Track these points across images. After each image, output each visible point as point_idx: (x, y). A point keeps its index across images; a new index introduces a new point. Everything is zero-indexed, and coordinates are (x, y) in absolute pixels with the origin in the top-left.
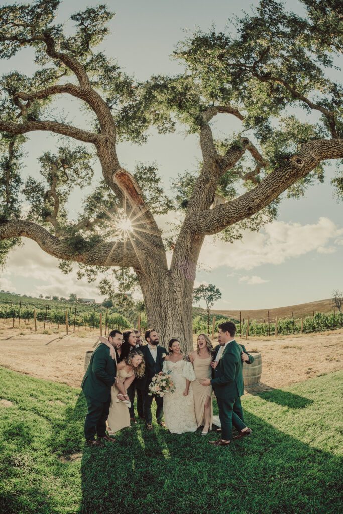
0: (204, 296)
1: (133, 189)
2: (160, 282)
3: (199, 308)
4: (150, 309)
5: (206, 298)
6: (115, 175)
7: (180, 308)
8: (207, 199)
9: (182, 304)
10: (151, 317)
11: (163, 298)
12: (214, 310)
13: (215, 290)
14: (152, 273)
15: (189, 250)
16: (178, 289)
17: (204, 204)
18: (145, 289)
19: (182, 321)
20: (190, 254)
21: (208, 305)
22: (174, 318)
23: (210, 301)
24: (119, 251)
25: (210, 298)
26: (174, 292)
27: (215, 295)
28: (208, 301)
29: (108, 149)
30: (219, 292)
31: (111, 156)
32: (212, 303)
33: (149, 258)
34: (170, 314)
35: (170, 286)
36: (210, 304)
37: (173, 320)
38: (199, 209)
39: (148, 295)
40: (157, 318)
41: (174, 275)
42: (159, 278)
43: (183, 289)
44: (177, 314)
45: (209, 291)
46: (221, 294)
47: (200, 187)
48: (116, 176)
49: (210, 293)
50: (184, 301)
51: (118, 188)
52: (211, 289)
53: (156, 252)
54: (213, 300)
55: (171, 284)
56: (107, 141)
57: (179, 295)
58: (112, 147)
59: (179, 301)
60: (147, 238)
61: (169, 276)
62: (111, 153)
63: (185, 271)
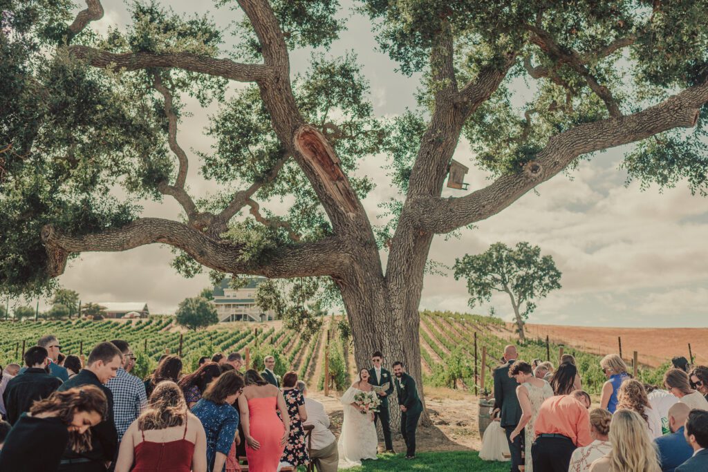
0: (504, 282)
1: (324, 154)
2: (371, 297)
3: (490, 320)
4: (359, 336)
5: (509, 285)
6: (296, 137)
7: (401, 333)
8: (437, 171)
9: (403, 327)
10: (360, 347)
11: (376, 319)
12: (537, 327)
13: (539, 260)
14: (360, 285)
15: (412, 251)
16: (397, 306)
17: (433, 180)
18: (351, 307)
19: (404, 351)
20: (413, 256)
21: (516, 308)
22: (392, 347)
23: (523, 295)
24: (314, 258)
25: (524, 287)
26: (392, 310)
27: (541, 278)
28: (516, 298)
29: (281, 94)
30: (552, 268)
31: (286, 105)
32: (529, 304)
33: (355, 263)
34: (387, 341)
35: (386, 302)
36: (523, 308)
37: (392, 351)
38: (426, 189)
39: (354, 314)
40: (369, 347)
41: (392, 285)
42: (371, 291)
43: (403, 305)
44: (397, 342)
45: (520, 264)
46: (558, 275)
47: (428, 153)
48: (298, 139)
49: (522, 272)
50: (406, 323)
51: (303, 159)
52: (527, 256)
53: (366, 254)
54: (532, 295)
55: (387, 298)
56: (278, 79)
57: (399, 314)
58: (286, 89)
59: (399, 323)
60: (352, 233)
61: (385, 287)
62: (287, 100)
63: (407, 280)
